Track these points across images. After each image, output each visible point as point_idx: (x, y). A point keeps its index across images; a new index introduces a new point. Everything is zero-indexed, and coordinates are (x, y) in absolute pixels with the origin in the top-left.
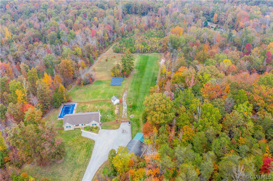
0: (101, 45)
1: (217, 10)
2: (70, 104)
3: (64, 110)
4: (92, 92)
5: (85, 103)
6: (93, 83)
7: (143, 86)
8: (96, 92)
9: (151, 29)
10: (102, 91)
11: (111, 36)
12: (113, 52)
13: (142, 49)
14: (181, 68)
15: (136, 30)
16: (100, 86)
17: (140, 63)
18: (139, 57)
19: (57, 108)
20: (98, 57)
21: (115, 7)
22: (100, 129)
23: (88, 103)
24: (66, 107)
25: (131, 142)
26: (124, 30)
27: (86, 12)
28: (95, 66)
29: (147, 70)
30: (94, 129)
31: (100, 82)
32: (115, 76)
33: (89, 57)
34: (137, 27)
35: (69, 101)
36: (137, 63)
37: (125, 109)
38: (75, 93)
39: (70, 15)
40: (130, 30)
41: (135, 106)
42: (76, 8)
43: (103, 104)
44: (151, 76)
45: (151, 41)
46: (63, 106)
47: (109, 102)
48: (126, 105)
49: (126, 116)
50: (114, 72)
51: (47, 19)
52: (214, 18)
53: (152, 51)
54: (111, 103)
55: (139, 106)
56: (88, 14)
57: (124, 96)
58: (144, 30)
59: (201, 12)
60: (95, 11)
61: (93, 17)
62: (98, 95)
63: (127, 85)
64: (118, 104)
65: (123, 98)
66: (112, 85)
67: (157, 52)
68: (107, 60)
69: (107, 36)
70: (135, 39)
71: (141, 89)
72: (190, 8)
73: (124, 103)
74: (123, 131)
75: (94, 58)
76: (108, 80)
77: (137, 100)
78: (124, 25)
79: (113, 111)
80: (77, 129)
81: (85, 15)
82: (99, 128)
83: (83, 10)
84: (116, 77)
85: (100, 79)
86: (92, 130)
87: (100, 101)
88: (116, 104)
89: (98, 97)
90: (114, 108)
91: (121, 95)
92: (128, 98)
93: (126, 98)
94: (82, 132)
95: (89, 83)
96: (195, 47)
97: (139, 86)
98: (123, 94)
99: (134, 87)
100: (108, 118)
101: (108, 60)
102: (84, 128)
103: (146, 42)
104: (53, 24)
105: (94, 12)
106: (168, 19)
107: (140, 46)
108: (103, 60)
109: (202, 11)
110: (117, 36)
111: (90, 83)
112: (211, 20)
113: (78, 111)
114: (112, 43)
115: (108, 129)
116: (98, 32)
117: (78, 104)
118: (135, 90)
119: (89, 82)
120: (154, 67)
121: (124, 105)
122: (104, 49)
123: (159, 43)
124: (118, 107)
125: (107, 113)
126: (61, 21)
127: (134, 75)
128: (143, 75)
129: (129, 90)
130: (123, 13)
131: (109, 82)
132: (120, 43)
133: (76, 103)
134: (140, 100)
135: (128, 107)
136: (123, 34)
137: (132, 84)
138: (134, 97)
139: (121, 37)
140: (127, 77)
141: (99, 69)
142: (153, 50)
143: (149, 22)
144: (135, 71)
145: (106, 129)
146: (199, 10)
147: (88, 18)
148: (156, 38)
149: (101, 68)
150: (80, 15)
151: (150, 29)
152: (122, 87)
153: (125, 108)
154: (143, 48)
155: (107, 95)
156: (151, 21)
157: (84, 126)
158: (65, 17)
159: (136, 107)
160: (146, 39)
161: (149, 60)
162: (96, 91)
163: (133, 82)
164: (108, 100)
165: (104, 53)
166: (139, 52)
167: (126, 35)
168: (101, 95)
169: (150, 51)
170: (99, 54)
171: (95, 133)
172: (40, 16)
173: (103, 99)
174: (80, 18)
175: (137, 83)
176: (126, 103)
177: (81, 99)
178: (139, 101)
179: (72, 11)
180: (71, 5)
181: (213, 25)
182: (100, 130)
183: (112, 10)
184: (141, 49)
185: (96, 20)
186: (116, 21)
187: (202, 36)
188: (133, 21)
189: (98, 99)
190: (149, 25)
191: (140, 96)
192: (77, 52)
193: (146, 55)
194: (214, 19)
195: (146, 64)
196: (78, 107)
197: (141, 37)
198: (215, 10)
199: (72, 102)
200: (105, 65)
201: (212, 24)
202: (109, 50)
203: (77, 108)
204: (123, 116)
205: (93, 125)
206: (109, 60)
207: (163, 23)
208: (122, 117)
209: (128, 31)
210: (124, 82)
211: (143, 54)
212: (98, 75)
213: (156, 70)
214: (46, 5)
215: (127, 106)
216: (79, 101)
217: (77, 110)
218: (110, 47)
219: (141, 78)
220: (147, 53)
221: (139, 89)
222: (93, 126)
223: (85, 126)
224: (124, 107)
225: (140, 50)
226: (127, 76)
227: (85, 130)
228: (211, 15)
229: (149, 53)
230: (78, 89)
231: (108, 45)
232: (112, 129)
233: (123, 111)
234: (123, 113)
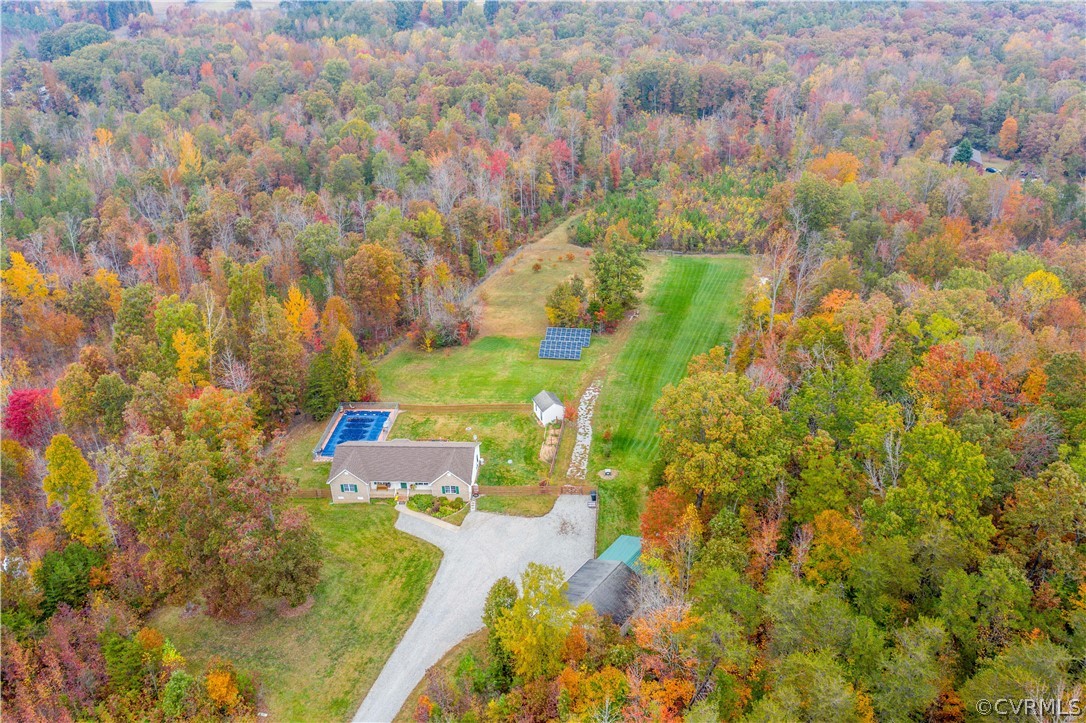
0: (521, 215)
1: (1017, 103)
2: (371, 410)
3: (345, 428)
4: (463, 374)
5: (428, 410)
6: (473, 343)
8: (478, 377)
9: (727, 168)
10: (503, 375)
11: (567, 186)
12: (569, 242)
13: (685, 235)
14: (833, 296)
15: (669, 169)
16: (497, 355)
17: (670, 286)
18: (667, 264)
19: (319, 419)
20: (506, 255)
21: (594, 80)
22: (473, 509)
23: (439, 410)
24: (353, 420)
25: (590, 568)
26: (618, 166)
27: (482, 95)
28: (492, 285)
29: (694, 313)
30: (450, 509)
31: (499, 342)
32: (559, 321)
33: (469, 253)
34: (672, 157)
35: (367, 399)
36: (656, 286)
37: (584, 447)
38: (397, 372)
39: (422, 103)
40: (644, 166)
41: (625, 439)
42: (447, 80)
43: (498, 421)
44: (710, 335)
45: (722, 208)
46: (342, 415)
47: (523, 413)
48: (591, 432)
49: (585, 472)
50: (556, 306)
51: (337, 113)
52: (1002, 135)
53: (723, 244)
54: (531, 420)
55: (644, 439)
56: (490, 101)
57: (587, 397)
58: (698, 168)
59: (948, 108)
60: (515, 91)
61: (504, 113)
62: (484, 387)
63: (603, 360)
64: (558, 424)
65: (583, 406)
66: (546, 356)
67: (746, 250)
68: (537, 268)
69: (551, 181)
70: (659, 200)
71: (660, 377)
72: (900, 93)
73: (584, 422)
74: (564, 528)
75: (491, 260)
76: (530, 339)
77: (636, 417)
78: (622, 149)
79: (533, 447)
80: (382, 499)
81: (476, 106)
82: (469, 506)
83: (472, 86)
84: (563, 325)
85: (502, 333)
86: (437, 510)
87: (488, 407)
88: (550, 424)
89: (485, 393)
90: (538, 438)
91: (576, 395)
92: (603, 408)
93: (595, 407)
94: (398, 513)
95: (456, 343)
96: (901, 227)
97: (655, 367)
98: (585, 390)
99: (633, 368)
100: (508, 471)
101: (544, 267)
102: (411, 499)
103: (704, 210)
104: (354, 131)
105: (511, 96)
106: (801, 134)
107: (678, 226)
108: (524, 269)
109: (951, 104)
110: (592, 187)
111: (459, 344)
112: (991, 141)
113: (395, 434)
114: (569, 209)
115: (505, 513)
116: (516, 166)
117: (400, 411)
118: (636, 380)
119: (455, 336)
120: (725, 304)
121: (581, 430)
122: (535, 229)
123: (757, 216)
124: (556, 436)
125: (509, 454)
126: (386, 123)
127: (638, 327)
128: (676, 328)
129: (610, 378)
130: (625, 106)
131: (532, 344)
132: (599, 211)
133: (392, 407)
135: (596, 439)
136: (615, 180)
137: (627, 357)
138: (627, 404)
139: (606, 190)
140: (611, 333)
141: (504, 299)
142: (729, 241)
143: (723, 141)
144: (645, 314)
145: (495, 511)
146: (936, 102)
147: (487, 116)
148: (744, 199)
149: (511, 294)
150: (458, 104)
151: (724, 168)
152: (584, 365)
153: (584, 441)
154: (689, 230)
155: (519, 390)
156: (732, 138)
157: (408, 493)
158: (399, 106)
159: (631, 443)
160: (705, 200)
161: (708, 278)
162: (476, 373)
163: (631, 350)
164: (519, 407)
165: (532, 242)
166: (670, 246)
167: (626, 184)
168: (495, 388)
169: (714, 244)
170: (513, 246)
171: (450, 522)
172: (312, 101)
173: (500, 403)
174: (455, 113)
175: (648, 354)
176: (591, 424)
177: (414, 395)
178: (647, 423)
179: (432, 91)
180: (432, 69)
181: (994, 162)
182: (469, 514)
183: (582, 91)
184: (681, 236)
185: (515, 124)
186: (592, 128)
187: (942, 189)
188: (661, 132)
189: (482, 400)
190: (724, 153)
192: (424, 228)
193: (697, 258)
194: (1002, 140)
195: (694, 289)
196: (399, 422)
197: (685, 192)
198: (1009, 102)
199: (380, 400)
200: (527, 284)
201: (993, 160)
202: (551, 235)
203: (395, 424)
204: (572, 472)
205: (445, 489)
206: (549, 268)
207: (782, 149)
208: (568, 473)
209: (637, 171)
210: (595, 347)
211: (685, 256)
212: (494, 317)
213: (731, 313)
214: (340, 69)
215: (593, 435)
216: (405, 401)
217: (392, 433)
218: (556, 226)
219: (665, 338)
220: (704, 250)
221: (651, 379)
222: (446, 495)
223: (413, 494)
224: (579, 437)
225: (675, 237)
226: (610, 328)
227: (410, 507)
228: (989, 123)
229: (711, 251)
230: (409, 360)
231: (549, 214)
232: (519, 515)
233: (575, 451)
234: (573, 458)
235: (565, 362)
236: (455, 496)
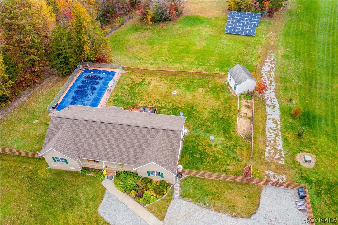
2: (102, 69)
4: (172, 42)
5: (144, 72)
6: (179, 19)
7: (322, 45)
8: (183, 46)
10: (200, 45)
16: (195, 29)
22: (176, 195)
23: (152, 73)
30: (153, 194)
31: (195, 20)
32: (237, 7)
35: (101, 60)
37: (275, 122)
38: (127, 38)
43: (198, 87)
46: (80, 72)
47: (217, 81)
48: (277, 106)
49: (283, 153)
54: (225, 88)
62: (187, 55)
63: (271, 37)
64: (249, 95)
65: (265, 77)
66: (230, 32)
73: (269, 94)
76: (217, 19)
77: (310, 91)
79: (230, 117)
82: (172, 192)
84: (240, 10)
85: (197, 14)
86: (142, 196)
87: (189, 73)
88: (242, 94)
89: (187, 59)
90: (233, 108)
93: (275, 79)
94: (104, 191)
98: (264, 62)
100: (210, 146)
102: (118, 175)
111: (170, 20)
113: (116, 95)
117: (124, 72)
118: (299, 54)
119: (167, 14)
121: (268, 102)
124: (249, 107)
125: (209, 123)
127: (288, 14)
129: (280, 52)
131: (219, 23)
133: (117, 68)
134: (323, 92)
138: (299, 77)
144: (291, 5)
145: (198, 200)
152: (258, 40)
155: (213, 59)
162: (182, 42)
164: (214, 75)
168: (195, 56)
171: (153, 213)
173: (199, 70)
175: (301, 34)
176: (276, 96)
177: (136, 57)
178: (320, 97)
182: (172, 202)
189: (185, 65)
191: (319, 77)
196: (121, 82)
199: (111, 61)
203: (118, 84)
204: (270, 153)
205: (149, 173)
208: (267, 154)
210: (262, 27)
216: (129, 63)
217: (114, 93)
219: (309, 23)
222: (152, 177)
230: (136, 30)
232: (224, 212)
233: (268, 126)
234: (267, 133)
235: (244, 37)
236: (159, 179)
